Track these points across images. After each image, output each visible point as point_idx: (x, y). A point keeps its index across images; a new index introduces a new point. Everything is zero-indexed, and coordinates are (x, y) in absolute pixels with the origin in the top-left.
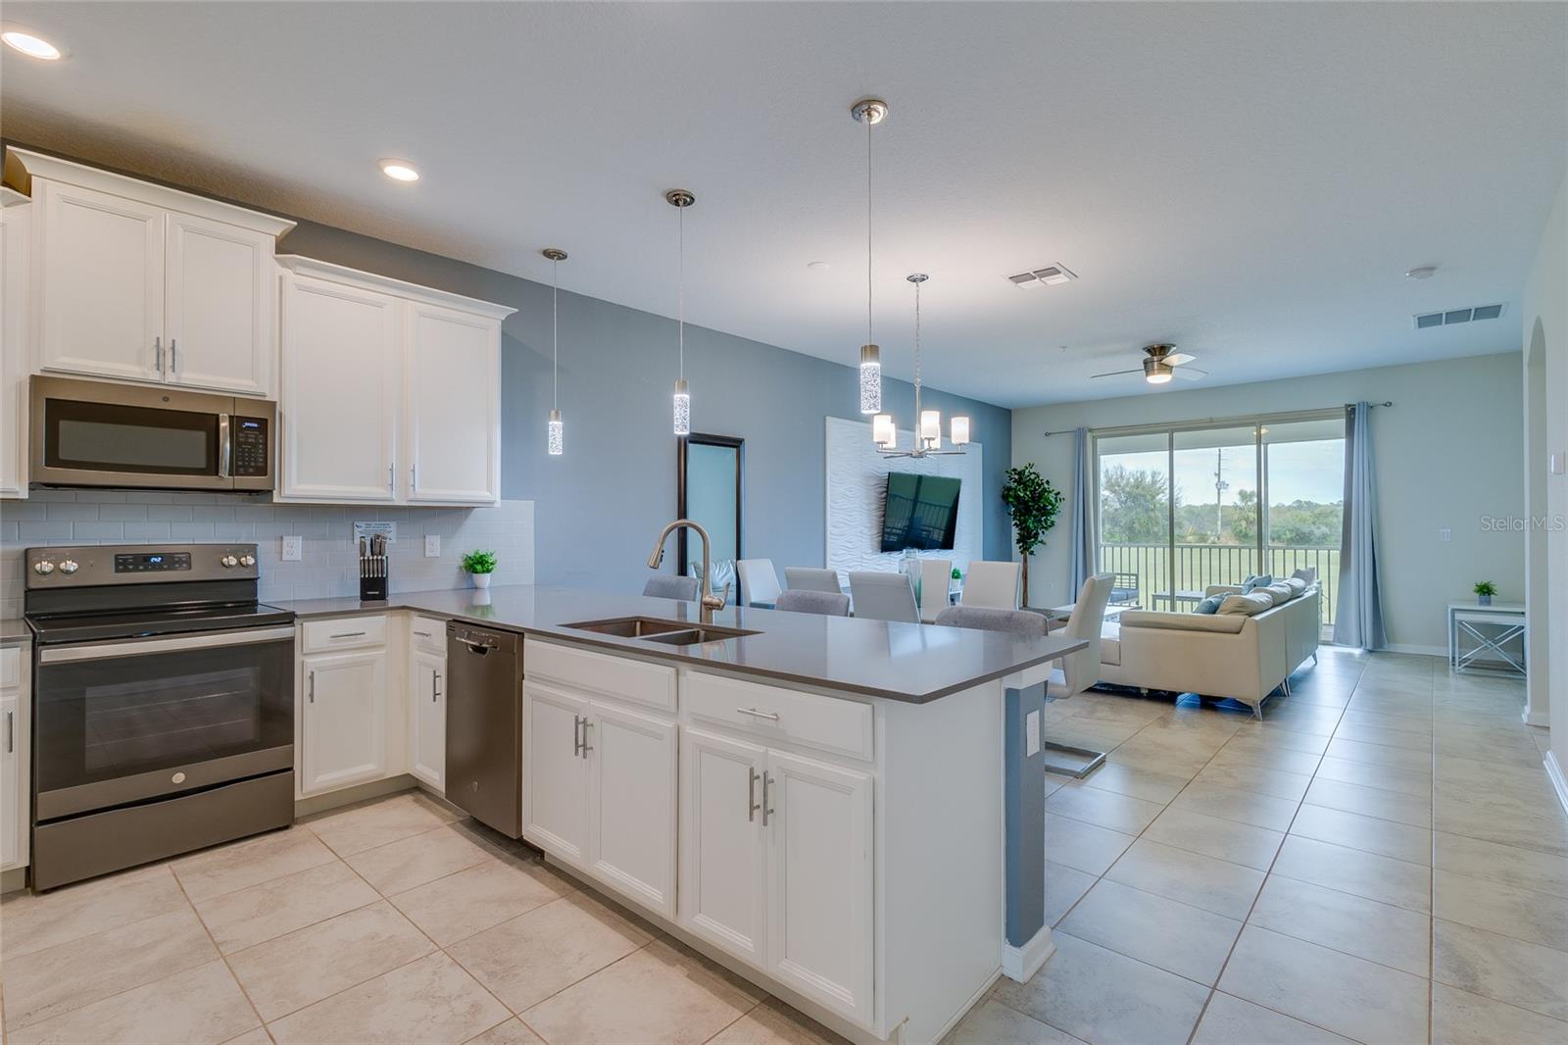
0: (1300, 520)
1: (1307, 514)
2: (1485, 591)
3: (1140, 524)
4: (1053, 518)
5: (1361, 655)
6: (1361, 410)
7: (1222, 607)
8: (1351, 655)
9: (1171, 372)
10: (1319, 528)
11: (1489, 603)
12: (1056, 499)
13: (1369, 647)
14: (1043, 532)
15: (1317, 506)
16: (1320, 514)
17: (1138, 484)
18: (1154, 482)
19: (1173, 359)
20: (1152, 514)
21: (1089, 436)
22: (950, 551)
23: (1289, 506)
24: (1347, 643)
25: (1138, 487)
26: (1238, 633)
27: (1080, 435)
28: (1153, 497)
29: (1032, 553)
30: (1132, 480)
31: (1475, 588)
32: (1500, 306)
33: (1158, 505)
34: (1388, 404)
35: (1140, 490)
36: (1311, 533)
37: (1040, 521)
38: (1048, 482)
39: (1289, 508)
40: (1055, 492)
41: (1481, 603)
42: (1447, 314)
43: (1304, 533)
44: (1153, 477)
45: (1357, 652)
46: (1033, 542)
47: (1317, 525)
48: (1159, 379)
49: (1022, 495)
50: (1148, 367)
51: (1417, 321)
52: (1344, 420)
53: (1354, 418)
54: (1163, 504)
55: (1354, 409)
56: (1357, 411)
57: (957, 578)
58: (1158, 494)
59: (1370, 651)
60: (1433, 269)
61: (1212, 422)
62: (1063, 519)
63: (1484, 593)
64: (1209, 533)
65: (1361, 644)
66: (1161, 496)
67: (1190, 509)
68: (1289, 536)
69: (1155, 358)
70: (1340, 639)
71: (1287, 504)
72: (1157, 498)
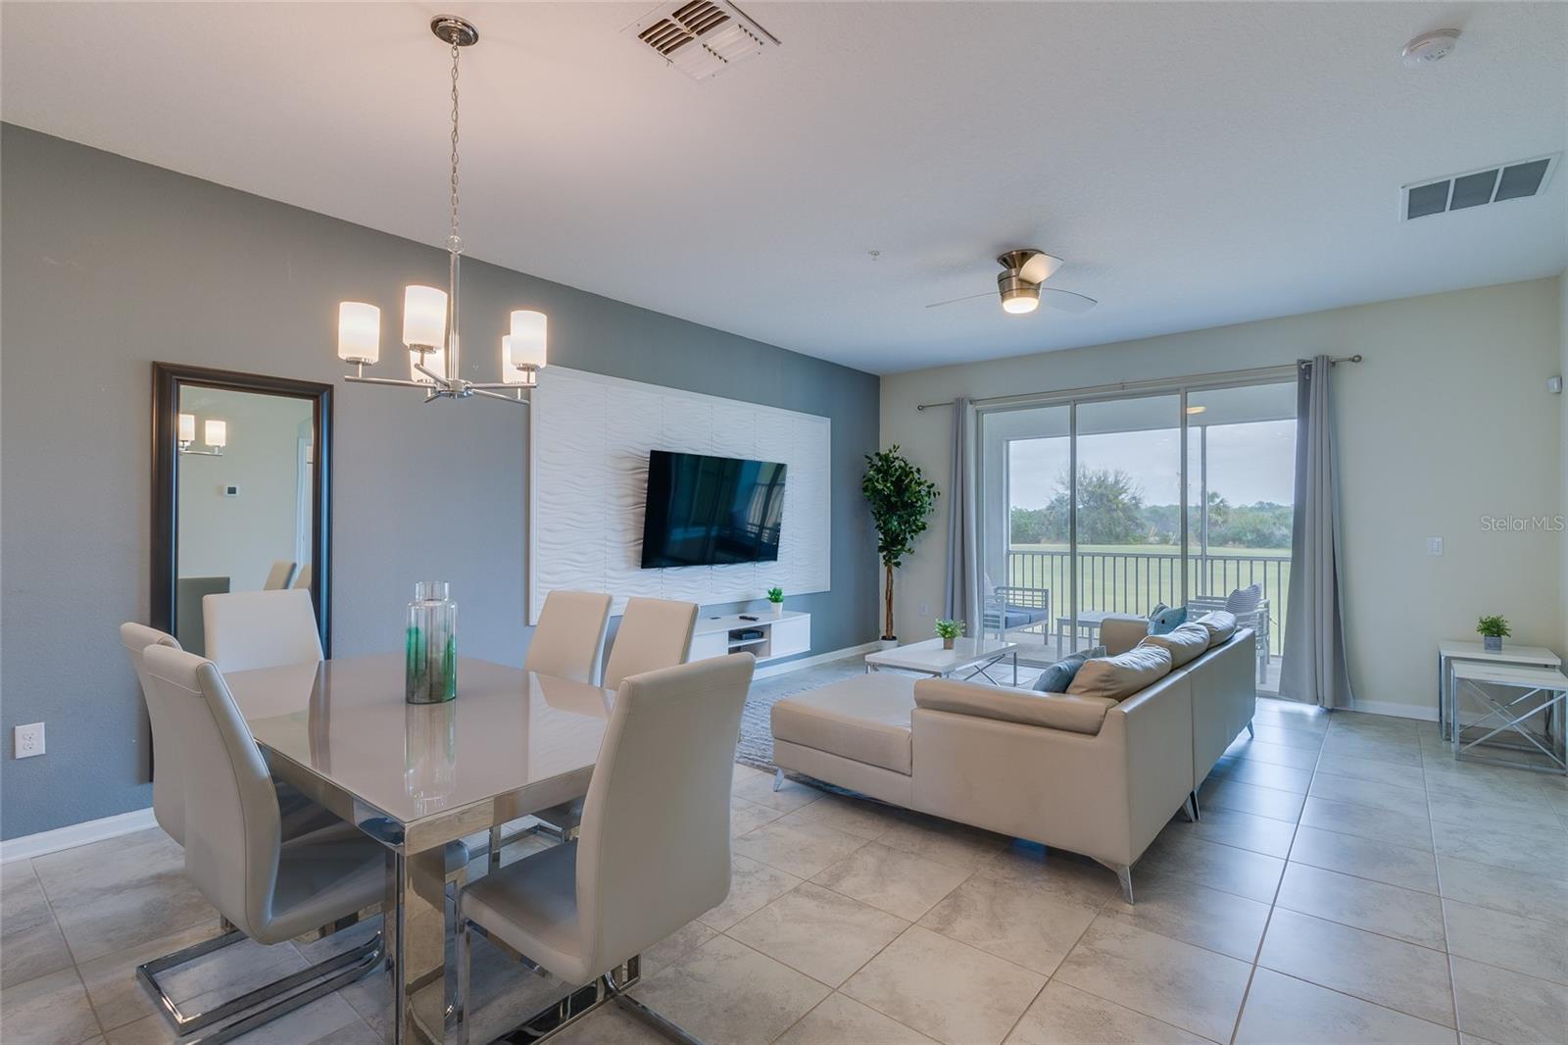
0: (1261, 522)
1: (1268, 515)
2: (1494, 630)
3: (1103, 524)
4: (922, 519)
5: (1318, 717)
6: (1319, 368)
7: (1077, 681)
8: (1300, 718)
9: (1036, 295)
10: (1279, 529)
11: (1498, 648)
12: (929, 493)
13: (1329, 705)
14: (912, 537)
15: (1279, 507)
16: (1281, 515)
17: (1102, 483)
18: (1117, 482)
19: (1036, 269)
20: (1115, 515)
21: (970, 410)
22: (772, 563)
23: (1252, 508)
24: (1298, 698)
25: (1100, 487)
26: (1095, 734)
27: (958, 406)
28: (1116, 497)
29: (898, 564)
30: (1094, 479)
31: (1478, 624)
32: (1547, 162)
33: (1120, 505)
34: (1357, 359)
35: (1103, 489)
36: (1272, 534)
37: (908, 522)
38: (918, 471)
39: (1252, 509)
40: (929, 483)
41: (1488, 647)
42: (1457, 180)
43: (1264, 535)
44: (1116, 477)
45: (1311, 710)
46: (900, 550)
47: (1278, 525)
48: (1020, 306)
49: (880, 487)
50: (1005, 288)
51: (1407, 195)
52: (1297, 383)
53: (1310, 380)
54: (1125, 504)
55: (1310, 366)
56: (1313, 370)
57: (776, 600)
58: (1120, 494)
59: (1330, 711)
60: (1453, 33)
61: (1123, 388)
62: (937, 520)
63: (1492, 634)
64: (1171, 533)
65: (1316, 700)
66: (1123, 496)
67: (1154, 510)
68: (1249, 538)
69: (1014, 272)
70: (1287, 692)
71: (1250, 506)
72: (1120, 498)
